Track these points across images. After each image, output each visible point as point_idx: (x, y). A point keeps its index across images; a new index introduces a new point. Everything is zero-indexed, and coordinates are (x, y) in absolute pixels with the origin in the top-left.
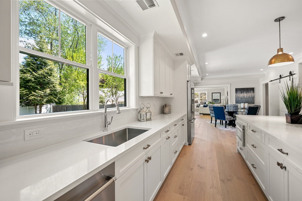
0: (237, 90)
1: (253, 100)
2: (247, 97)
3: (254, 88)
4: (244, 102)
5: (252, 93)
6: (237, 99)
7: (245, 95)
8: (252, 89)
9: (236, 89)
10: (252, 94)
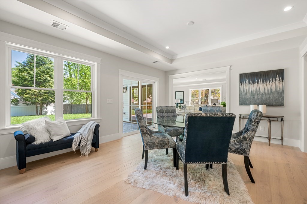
0: (243, 77)
1: (280, 99)
2: (266, 91)
3: (283, 70)
4: (257, 101)
5: (277, 82)
6: (243, 96)
7: (261, 87)
8: (280, 74)
9: (241, 76)
10: (278, 84)
